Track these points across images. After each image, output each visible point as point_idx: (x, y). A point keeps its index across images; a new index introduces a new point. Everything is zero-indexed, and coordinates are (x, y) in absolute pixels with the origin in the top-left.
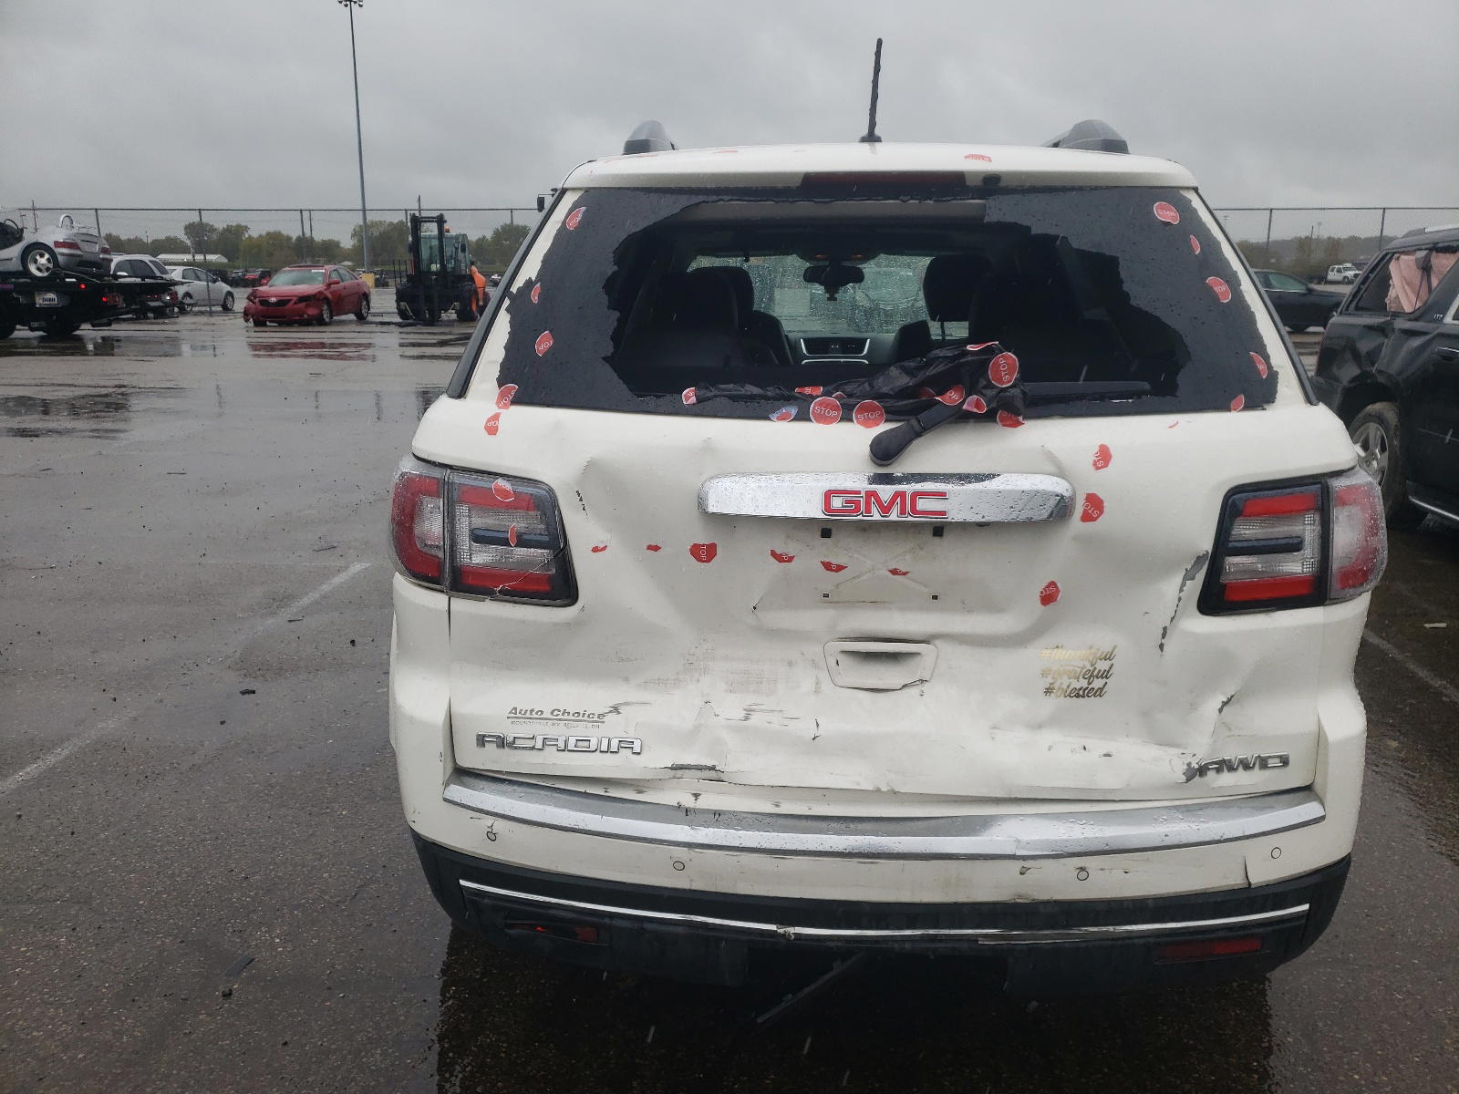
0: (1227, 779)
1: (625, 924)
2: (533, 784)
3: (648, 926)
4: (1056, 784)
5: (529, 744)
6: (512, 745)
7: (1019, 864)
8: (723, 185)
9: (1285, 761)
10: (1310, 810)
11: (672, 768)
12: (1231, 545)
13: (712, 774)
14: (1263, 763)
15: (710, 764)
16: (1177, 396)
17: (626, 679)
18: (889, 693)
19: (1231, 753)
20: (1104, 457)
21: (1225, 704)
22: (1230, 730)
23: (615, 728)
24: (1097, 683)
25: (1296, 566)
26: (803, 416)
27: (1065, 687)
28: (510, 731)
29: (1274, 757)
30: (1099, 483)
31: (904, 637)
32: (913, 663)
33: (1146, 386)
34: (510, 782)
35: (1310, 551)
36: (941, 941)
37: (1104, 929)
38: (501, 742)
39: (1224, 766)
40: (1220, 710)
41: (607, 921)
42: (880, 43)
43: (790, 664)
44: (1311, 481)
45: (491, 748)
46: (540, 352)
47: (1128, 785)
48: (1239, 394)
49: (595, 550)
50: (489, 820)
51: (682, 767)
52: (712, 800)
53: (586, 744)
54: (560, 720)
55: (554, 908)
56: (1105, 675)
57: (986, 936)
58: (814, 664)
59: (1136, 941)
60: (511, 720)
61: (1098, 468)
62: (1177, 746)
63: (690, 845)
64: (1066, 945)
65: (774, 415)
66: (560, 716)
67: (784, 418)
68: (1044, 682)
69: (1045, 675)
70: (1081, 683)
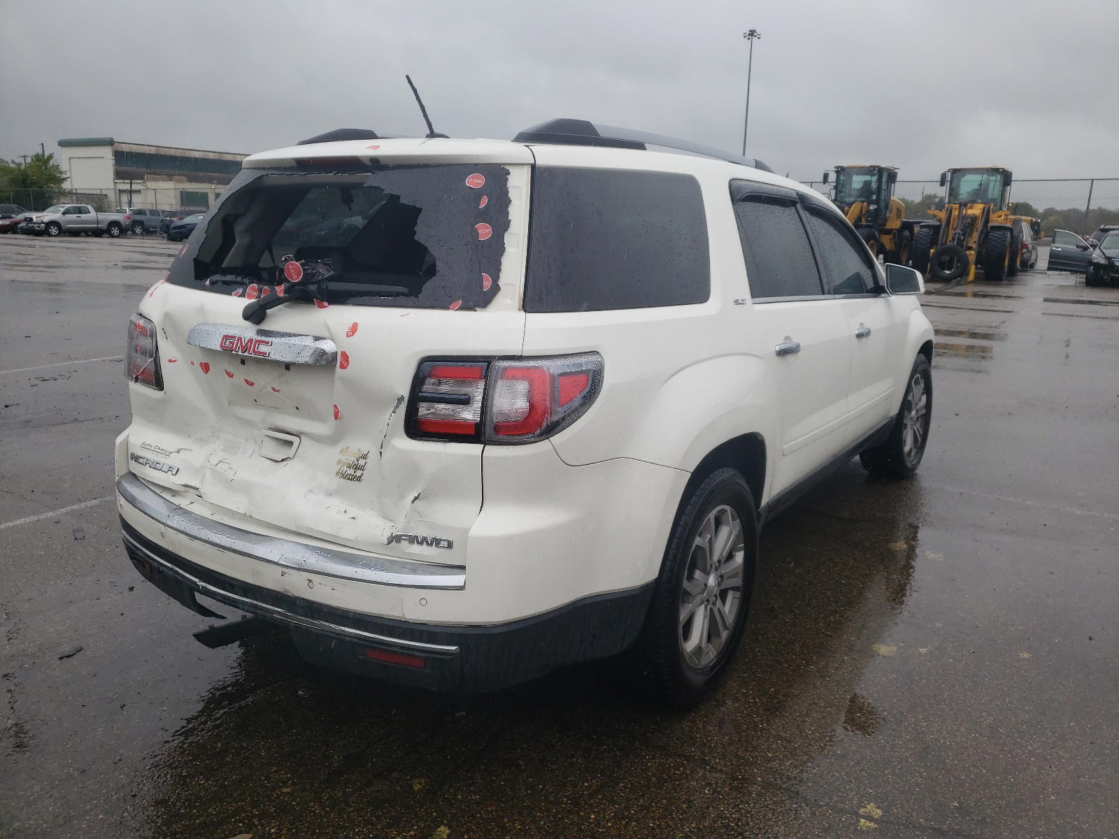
0: (416, 549)
4: (321, 529)
5: (142, 461)
6: (138, 461)
7: (280, 569)
9: (450, 545)
10: (456, 579)
11: (184, 486)
12: (420, 394)
13: (198, 493)
14: (436, 542)
15: (198, 487)
16: (418, 297)
17: (190, 436)
18: (276, 463)
19: (421, 532)
20: (354, 330)
21: (416, 498)
22: (421, 517)
23: (174, 461)
24: (359, 473)
25: (470, 414)
27: (344, 472)
28: (139, 453)
29: (444, 540)
30: (349, 345)
31: (288, 430)
33: (405, 290)
35: (477, 405)
36: (262, 610)
37: (331, 625)
38: (136, 459)
39: (413, 540)
40: (413, 502)
41: (152, 562)
42: (407, 77)
43: (247, 440)
44: (483, 360)
47: (357, 538)
48: (459, 299)
49: (170, 361)
51: (191, 487)
53: (159, 466)
54: (156, 451)
55: (139, 550)
56: (362, 468)
57: (277, 612)
58: (255, 441)
59: (347, 638)
60: (141, 448)
61: (348, 336)
62: (391, 521)
64: (313, 630)
65: (233, 293)
66: (159, 450)
67: (235, 295)
68: (337, 468)
69: (338, 463)
70: (351, 471)
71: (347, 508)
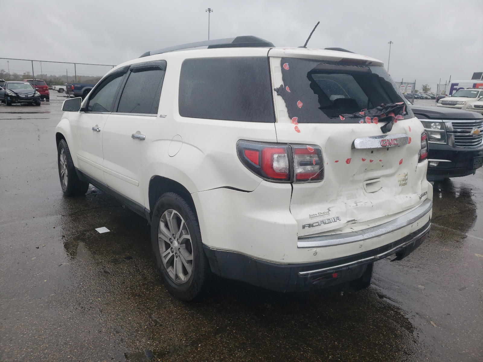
1: (345, 268)
2: (317, 236)
3: (350, 267)
5: (317, 224)
6: (313, 226)
8: (314, 58)
9: (427, 193)
11: (347, 222)
13: (353, 222)
14: (425, 194)
15: (353, 219)
17: (327, 201)
18: (377, 192)
23: (332, 215)
26: (365, 122)
28: (311, 222)
31: (374, 178)
32: (378, 184)
34: (312, 237)
38: (310, 226)
39: (422, 196)
40: (421, 183)
41: (341, 269)
42: (319, 23)
43: (357, 189)
45: (307, 228)
46: (300, 107)
50: (315, 249)
51: (349, 222)
52: (357, 228)
53: (329, 221)
54: (321, 215)
55: (328, 271)
57: (404, 245)
58: (362, 188)
60: (311, 218)
61: (410, 131)
62: (417, 193)
63: (363, 240)
65: (360, 122)
66: (320, 214)
67: (362, 123)
68: (399, 183)
69: (399, 181)
70: (404, 182)
71: (407, 195)
